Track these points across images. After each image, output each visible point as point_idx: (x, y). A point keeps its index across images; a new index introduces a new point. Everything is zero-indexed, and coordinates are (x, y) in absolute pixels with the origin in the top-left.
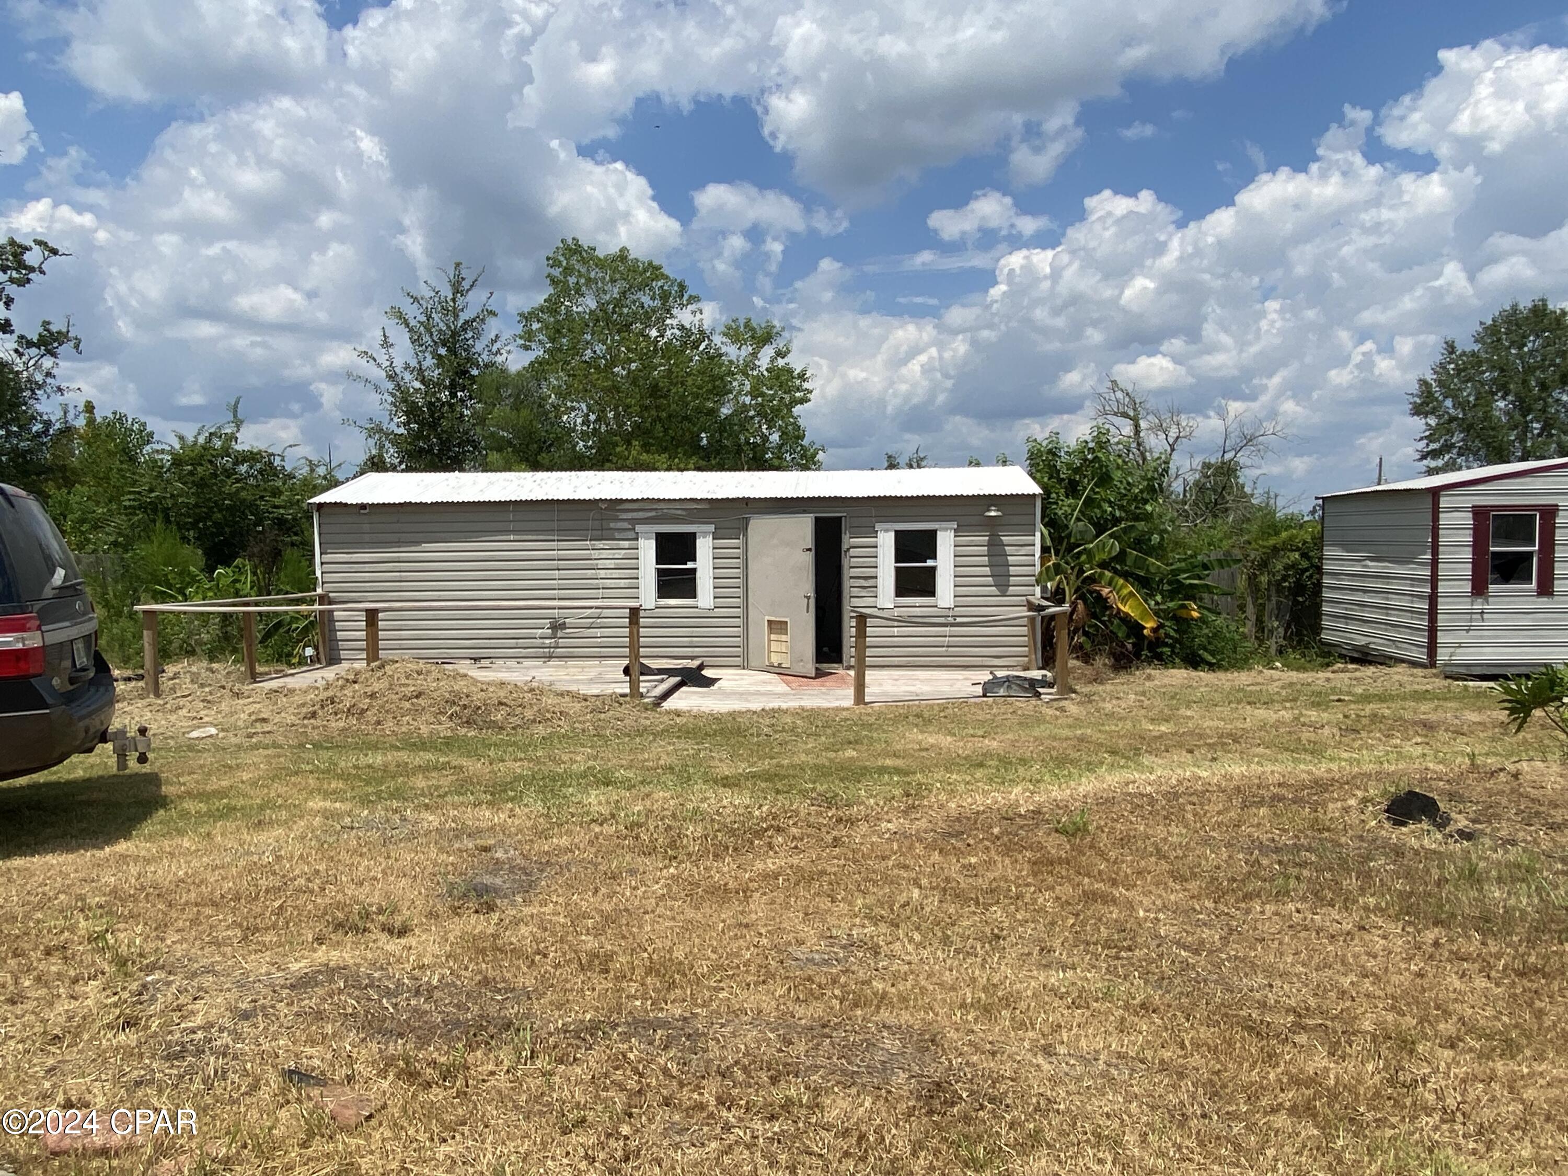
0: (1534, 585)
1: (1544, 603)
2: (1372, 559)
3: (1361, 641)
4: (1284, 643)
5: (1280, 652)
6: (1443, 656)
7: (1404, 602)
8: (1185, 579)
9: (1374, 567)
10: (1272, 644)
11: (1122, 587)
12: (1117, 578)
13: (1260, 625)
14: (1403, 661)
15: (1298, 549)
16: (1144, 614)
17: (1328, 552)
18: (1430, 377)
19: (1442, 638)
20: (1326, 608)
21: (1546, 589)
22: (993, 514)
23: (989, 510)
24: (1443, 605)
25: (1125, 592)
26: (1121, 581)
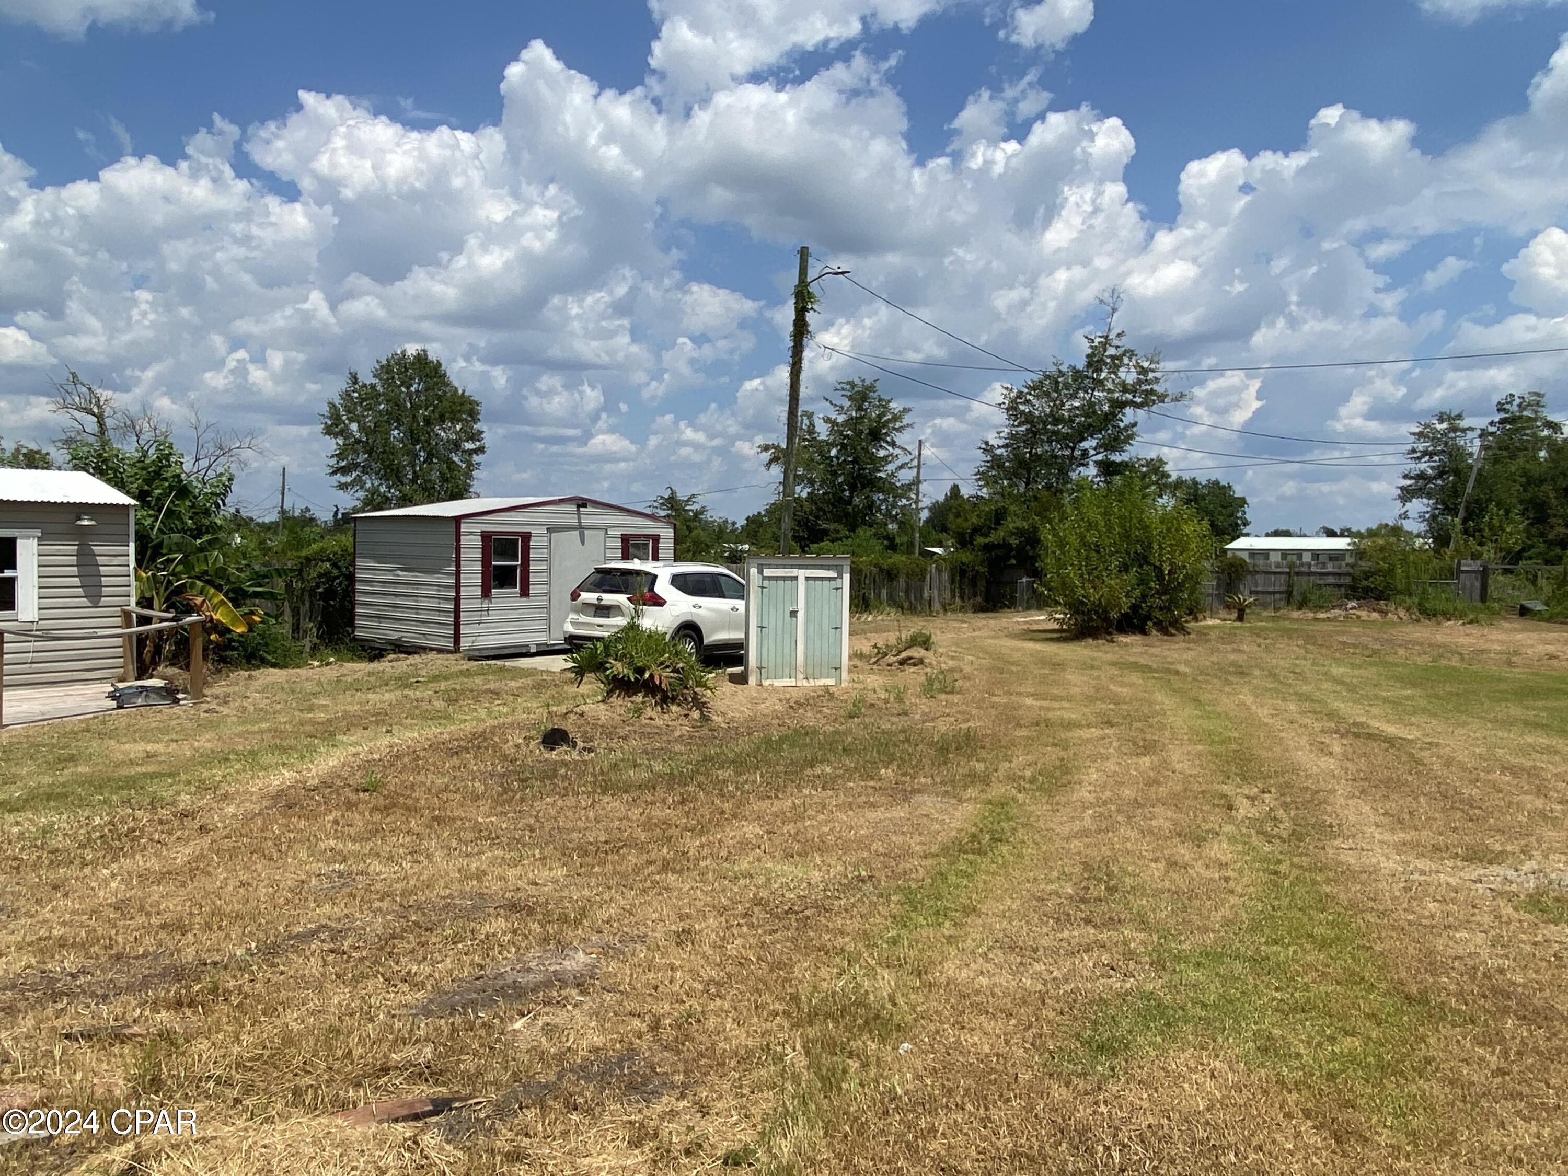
0: (518, 589)
1: (524, 602)
2: (400, 569)
3: (394, 636)
4: (318, 641)
5: (314, 648)
6: (465, 644)
7: (433, 604)
8: (250, 586)
9: (404, 576)
10: (307, 643)
11: (214, 595)
12: (208, 587)
13: (296, 628)
14: (432, 649)
15: (329, 560)
16: (235, 620)
17: (359, 563)
18: (338, 401)
19: (464, 630)
20: (359, 610)
21: (525, 593)
22: (86, 523)
23: (80, 519)
24: (463, 605)
25: (216, 600)
26: (212, 590)
